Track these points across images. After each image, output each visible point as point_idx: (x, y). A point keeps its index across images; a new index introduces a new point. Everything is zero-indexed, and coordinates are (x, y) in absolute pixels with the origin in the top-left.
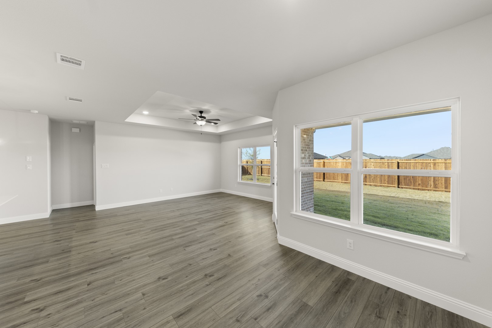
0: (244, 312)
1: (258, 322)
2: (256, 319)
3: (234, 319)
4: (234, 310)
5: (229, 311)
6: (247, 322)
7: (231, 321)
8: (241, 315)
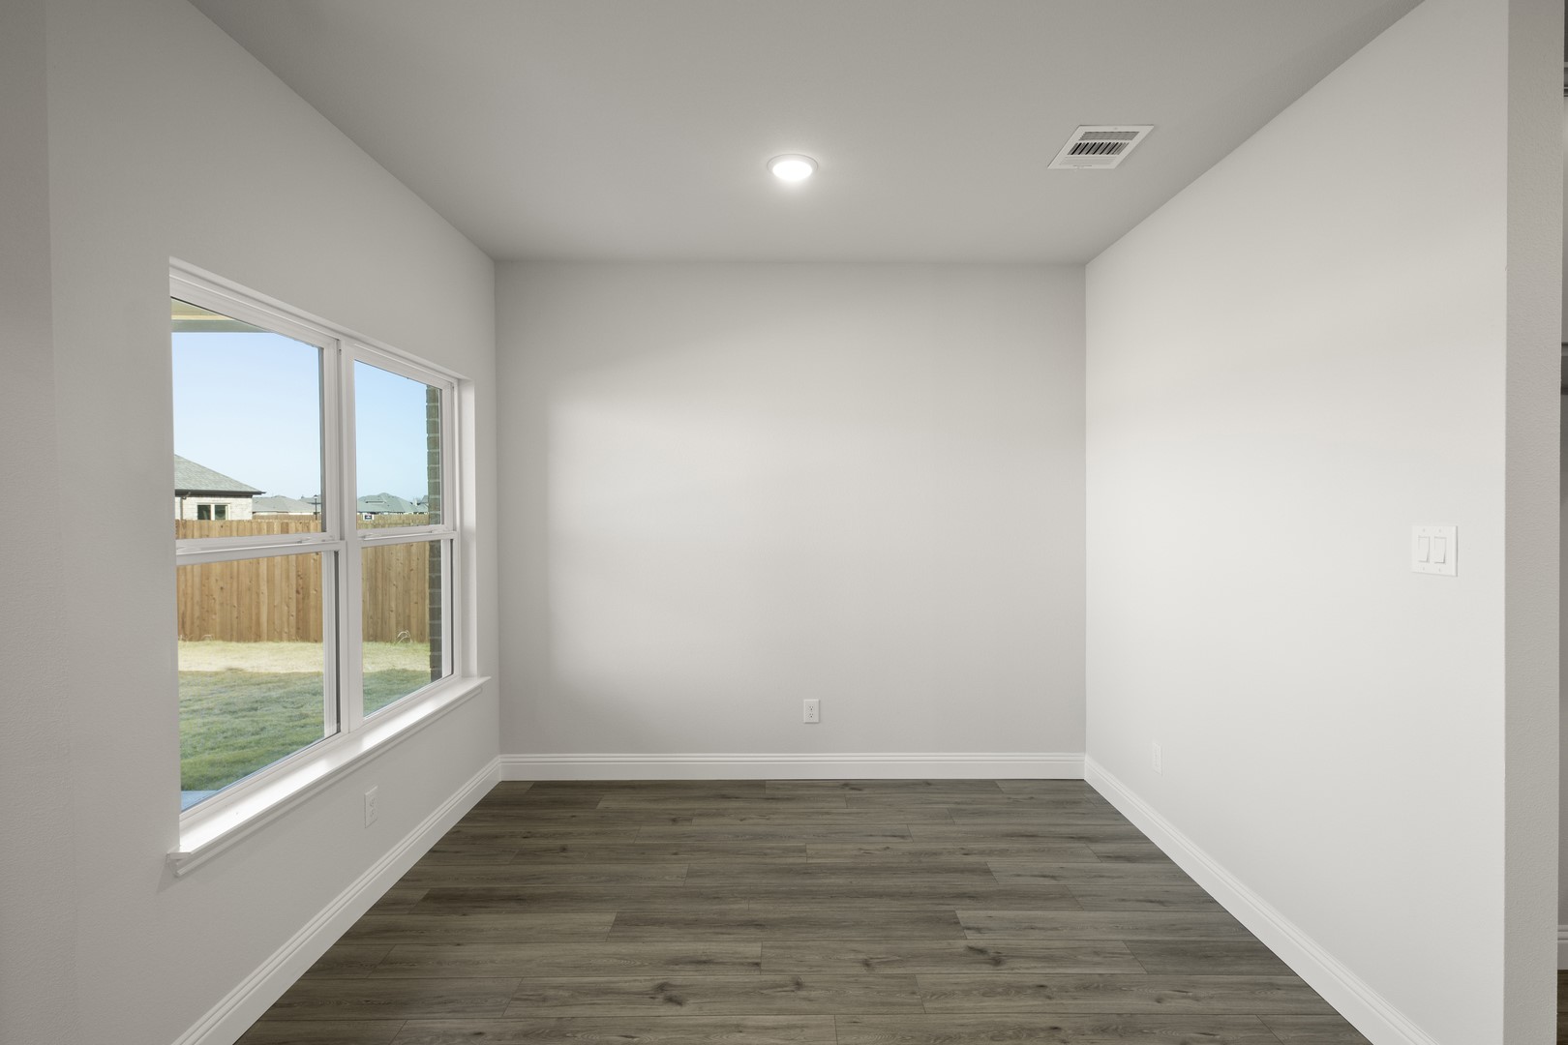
0: (764, 992)
1: (761, 957)
2: (757, 964)
3: (803, 993)
4: (780, 1012)
5: (798, 1017)
6: (781, 971)
7: (813, 994)
8: (779, 989)
